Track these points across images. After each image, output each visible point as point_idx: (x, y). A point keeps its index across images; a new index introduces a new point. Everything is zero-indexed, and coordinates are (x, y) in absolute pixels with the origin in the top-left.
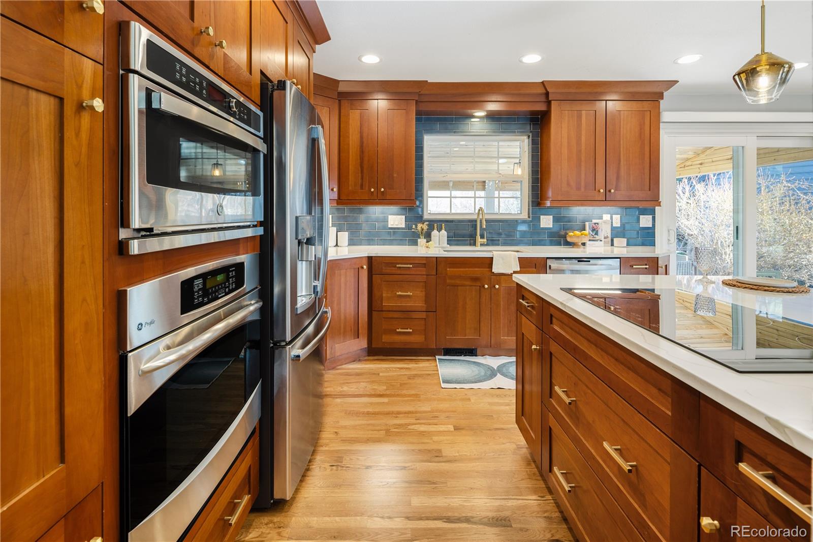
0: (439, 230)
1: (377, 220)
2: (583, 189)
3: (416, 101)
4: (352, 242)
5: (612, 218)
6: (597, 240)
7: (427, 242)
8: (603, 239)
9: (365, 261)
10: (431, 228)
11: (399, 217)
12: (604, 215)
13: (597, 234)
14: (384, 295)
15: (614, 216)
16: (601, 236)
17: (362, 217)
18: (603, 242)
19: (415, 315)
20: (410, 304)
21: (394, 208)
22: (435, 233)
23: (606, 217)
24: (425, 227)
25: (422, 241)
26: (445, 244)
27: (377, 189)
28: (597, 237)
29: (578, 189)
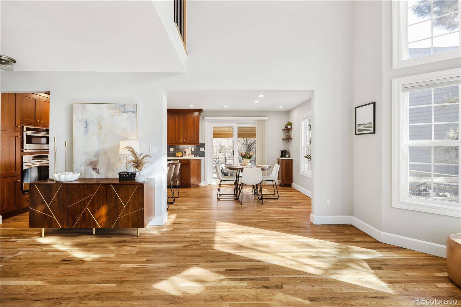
2: (177, 140)
5: (192, 149)
6: (186, 155)
8: (188, 155)
12: (189, 148)
13: (186, 153)
15: (192, 148)
16: (187, 154)
18: (187, 156)
23: (190, 148)
28: (186, 154)
29: (175, 140)
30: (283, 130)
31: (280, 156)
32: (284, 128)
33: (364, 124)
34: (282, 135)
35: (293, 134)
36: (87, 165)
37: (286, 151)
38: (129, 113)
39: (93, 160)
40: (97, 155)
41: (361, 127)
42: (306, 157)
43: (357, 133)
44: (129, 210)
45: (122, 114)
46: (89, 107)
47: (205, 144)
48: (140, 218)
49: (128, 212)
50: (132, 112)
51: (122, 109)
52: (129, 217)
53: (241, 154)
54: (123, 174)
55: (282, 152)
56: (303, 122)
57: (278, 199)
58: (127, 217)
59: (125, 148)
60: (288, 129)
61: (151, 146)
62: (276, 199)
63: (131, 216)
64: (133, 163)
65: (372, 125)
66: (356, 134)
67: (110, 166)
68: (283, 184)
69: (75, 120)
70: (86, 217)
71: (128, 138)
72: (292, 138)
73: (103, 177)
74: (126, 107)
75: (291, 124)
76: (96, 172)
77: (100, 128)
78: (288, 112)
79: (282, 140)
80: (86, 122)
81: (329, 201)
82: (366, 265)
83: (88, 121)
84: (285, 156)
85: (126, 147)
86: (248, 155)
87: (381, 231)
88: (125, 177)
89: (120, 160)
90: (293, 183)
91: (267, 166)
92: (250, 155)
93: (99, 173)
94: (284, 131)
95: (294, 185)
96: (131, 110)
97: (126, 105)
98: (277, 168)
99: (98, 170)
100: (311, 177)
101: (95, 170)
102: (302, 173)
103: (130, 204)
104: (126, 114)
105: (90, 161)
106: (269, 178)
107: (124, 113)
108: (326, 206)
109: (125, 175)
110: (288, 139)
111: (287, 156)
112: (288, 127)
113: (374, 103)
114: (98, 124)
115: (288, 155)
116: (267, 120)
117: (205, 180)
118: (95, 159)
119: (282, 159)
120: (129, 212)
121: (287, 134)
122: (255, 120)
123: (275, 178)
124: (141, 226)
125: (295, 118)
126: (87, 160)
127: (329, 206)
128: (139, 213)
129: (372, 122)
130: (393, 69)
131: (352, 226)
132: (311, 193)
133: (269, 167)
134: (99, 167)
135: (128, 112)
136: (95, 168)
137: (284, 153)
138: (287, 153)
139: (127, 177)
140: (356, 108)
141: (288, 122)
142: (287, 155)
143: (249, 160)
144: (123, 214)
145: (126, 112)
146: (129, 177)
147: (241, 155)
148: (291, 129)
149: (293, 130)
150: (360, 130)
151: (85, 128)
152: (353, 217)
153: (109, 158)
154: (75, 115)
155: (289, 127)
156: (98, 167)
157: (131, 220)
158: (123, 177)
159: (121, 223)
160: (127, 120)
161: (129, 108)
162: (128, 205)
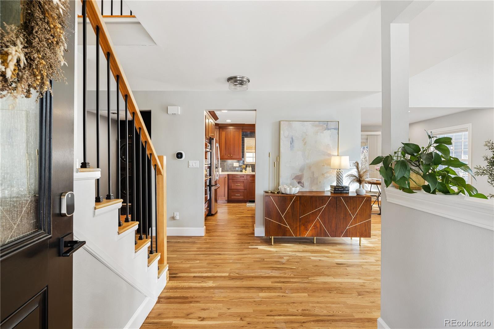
0: (249, 167)
1: (230, 164)
3: (242, 129)
4: (222, 171)
7: (245, 171)
9: (227, 175)
10: (246, 166)
11: (237, 163)
14: (232, 185)
17: (225, 163)
19: (241, 191)
20: (239, 188)
21: (235, 161)
22: (248, 168)
24: (245, 166)
25: (244, 170)
26: (251, 172)
27: (230, 155)
36: (293, 179)
38: (331, 130)
39: (298, 174)
40: (302, 170)
44: (357, 221)
45: (325, 131)
46: (296, 125)
48: (367, 228)
50: (335, 129)
51: (325, 126)
52: (357, 227)
58: (355, 227)
63: (359, 227)
67: (314, 180)
69: (282, 137)
70: (317, 227)
71: (330, 154)
73: (308, 190)
74: (328, 125)
76: (301, 185)
77: (305, 144)
80: (292, 138)
83: (293, 138)
88: (340, 190)
89: (323, 174)
93: (304, 187)
96: (334, 127)
97: (329, 123)
99: (303, 184)
101: (300, 184)
103: (358, 216)
104: (329, 131)
105: (295, 175)
107: (327, 130)
109: (340, 188)
114: (303, 140)
118: (300, 173)
120: (357, 222)
124: (368, 236)
126: (293, 175)
128: (367, 224)
134: (304, 180)
136: (300, 182)
139: (341, 190)
144: (351, 224)
145: (329, 129)
151: (291, 144)
153: (313, 173)
154: (282, 132)
156: (302, 181)
157: (359, 231)
158: (338, 190)
159: (349, 233)
160: (330, 136)
161: (332, 125)
162: (356, 216)
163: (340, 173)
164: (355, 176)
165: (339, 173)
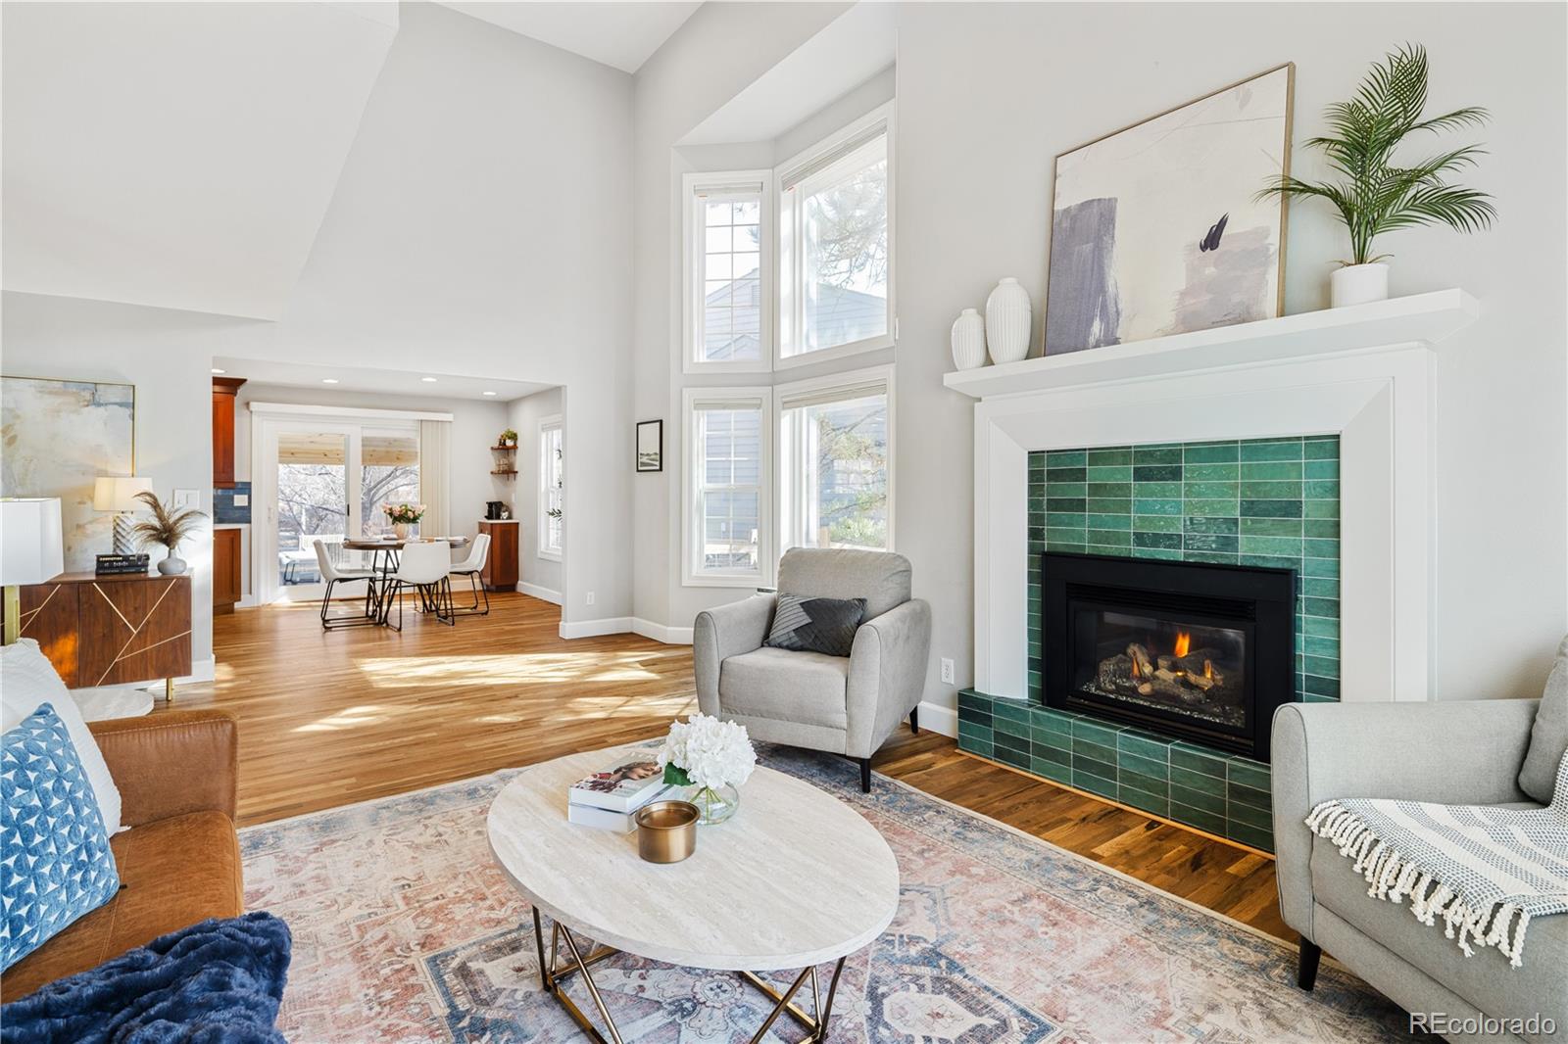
30: (492, 448)
31: (486, 514)
32: (496, 445)
33: (648, 455)
34: (491, 462)
35: (520, 461)
37: (501, 503)
38: (110, 407)
41: (644, 459)
42: (552, 514)
43: (640, 468)
44: (148, 638)
45: (87, 408)
47: (250, 483)
48: (179, 654)
49: (145, 642)
50: (121, 405)
51: (87, 395)
52: (149, 654)
53: (388, 511)
54: (112, 559)
55: (490, 505)
56: (544, 435)
57: (486, 613)
58: (142, 655)
59: (139, 495)
60: (506, 447)
61: (176, 491)
62: (483, 614)
63: (154, 653)
64: (152, 532)
65: (658, 457)
66: (638, 471)
68: (493, 588)
71: (96, 471)
72: (516, 470)
74: (99, 393)
75: (514, 437)
77: (12, 441)
78: (507, 406)
79: (489, 477)
81: (592, 593)
82: (638, 665)
84: (498, 517)
85: (139, 492)
86: (409, 513)
87: (668, 625)
88: (117, 567)
89: (80, 527)
90: (519, 582)
91: (459, 538)
92: (414, 512)
94: (496, 453)
95: (523, 586)
96: (118, 400)
97: (99, 387)
98: (482, 544)
100: (559, 560)
102: (542, 552)
103: (151, 626)
104: (101, 409)
106: (465, 566)
107: (93, 407)
108: (588, 603)
109: (117, 561)
110: (508, 472)
111: (505, 515)
112: (507, 444)
113: (661, 422)
114: (3, 432)
115: (507, 513)
116: (450, 422)
117: (251, 593)
119: (492, 524)
120: (149, 642)
121: (503, 461)
122: (414, 420)
123: (479, 565)
124: (181, 672)
125: (524, 422)
127: (593, 603)
128: (178, 643)
129: (658, 452)
130: (684, 372)
131: (632, 634)
132: (560, 594)
133: (465, 540)
135: (106, 404)
137: (495, 509)
138: (504, 509)
139: (122, 567)
140: (638, 424)
141: (506, 429)
142: (503, 514)
143: (410, 526)
144: (131, 649)
145: (99, 405)
146: (127, 567)
147: (391, 514)
148: (515, 447)
149: (519, 451)
150: (643, 464)
152: (634, 618)
155: (509, 443)
157: (154, 663)
158: (111, 567)
159: (123, 672)
160: (105, 424)
161: (113, 394)
162: (145, 628)
163: (120, 523)
164: (154, 528)
165: (118, 521)
